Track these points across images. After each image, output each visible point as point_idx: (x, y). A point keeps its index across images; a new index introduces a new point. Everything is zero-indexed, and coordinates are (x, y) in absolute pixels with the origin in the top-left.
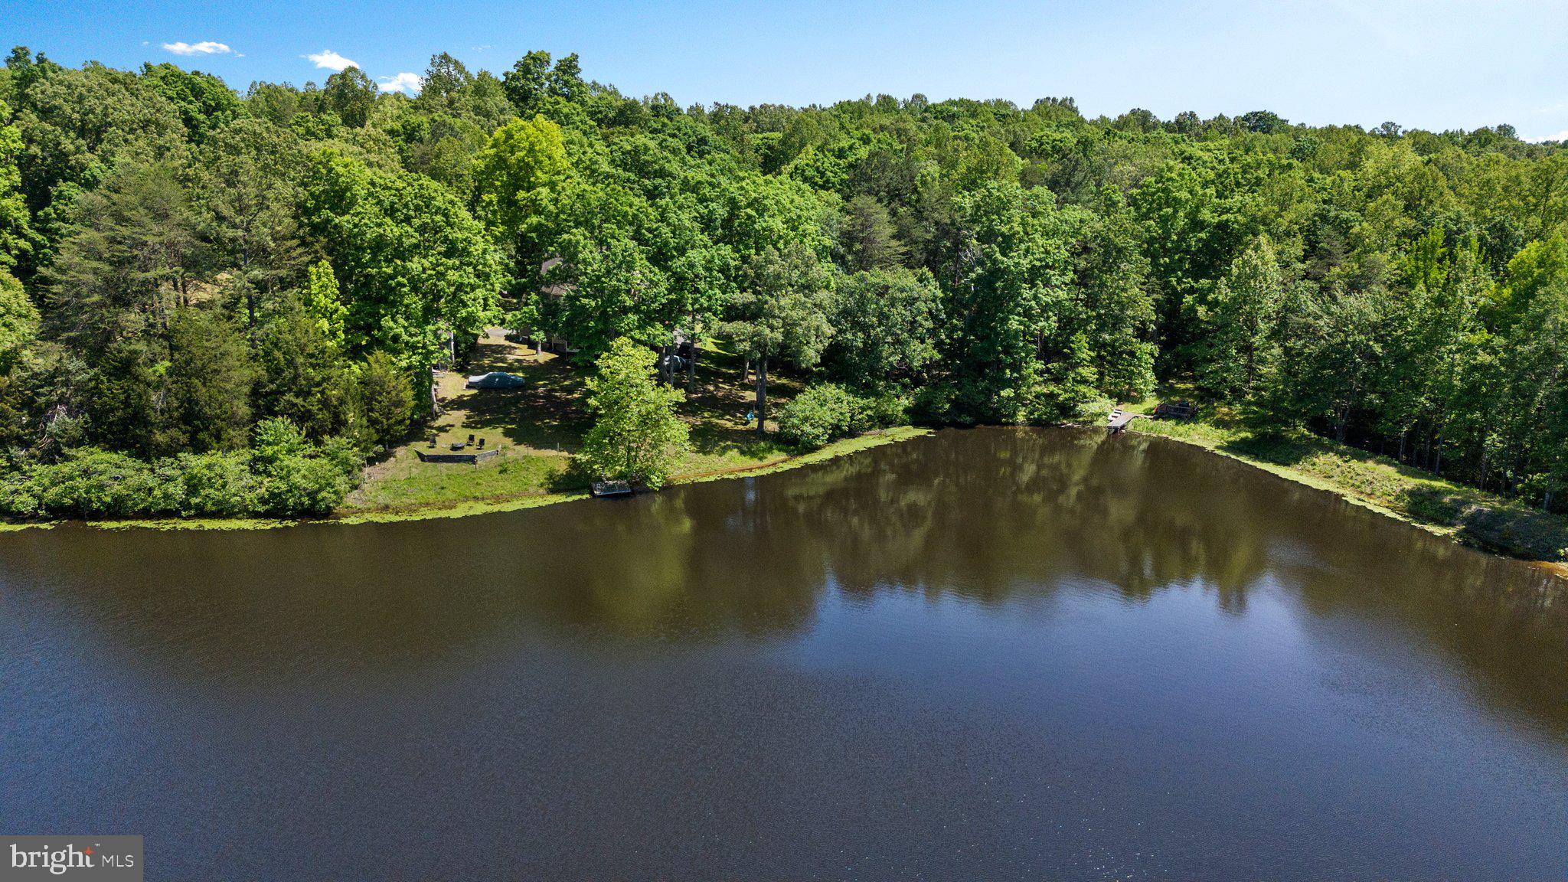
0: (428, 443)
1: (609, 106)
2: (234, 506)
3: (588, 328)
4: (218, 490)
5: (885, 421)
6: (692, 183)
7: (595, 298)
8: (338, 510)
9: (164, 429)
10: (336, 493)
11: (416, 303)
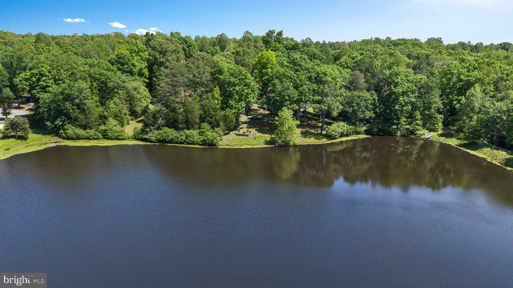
0: (238, 131)
1: (290, 45)
2: (195, 142)
3: (277, 105)
4: (192, 138)
5: (358, 133)
6: (307, 68)
7: (279, 97)
8: (217, 145)
9: (182, 124)
10: (217, 140)
11: (237, 97)
